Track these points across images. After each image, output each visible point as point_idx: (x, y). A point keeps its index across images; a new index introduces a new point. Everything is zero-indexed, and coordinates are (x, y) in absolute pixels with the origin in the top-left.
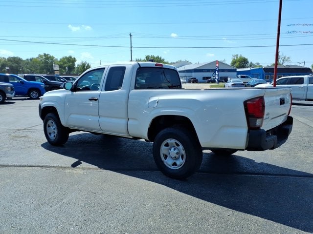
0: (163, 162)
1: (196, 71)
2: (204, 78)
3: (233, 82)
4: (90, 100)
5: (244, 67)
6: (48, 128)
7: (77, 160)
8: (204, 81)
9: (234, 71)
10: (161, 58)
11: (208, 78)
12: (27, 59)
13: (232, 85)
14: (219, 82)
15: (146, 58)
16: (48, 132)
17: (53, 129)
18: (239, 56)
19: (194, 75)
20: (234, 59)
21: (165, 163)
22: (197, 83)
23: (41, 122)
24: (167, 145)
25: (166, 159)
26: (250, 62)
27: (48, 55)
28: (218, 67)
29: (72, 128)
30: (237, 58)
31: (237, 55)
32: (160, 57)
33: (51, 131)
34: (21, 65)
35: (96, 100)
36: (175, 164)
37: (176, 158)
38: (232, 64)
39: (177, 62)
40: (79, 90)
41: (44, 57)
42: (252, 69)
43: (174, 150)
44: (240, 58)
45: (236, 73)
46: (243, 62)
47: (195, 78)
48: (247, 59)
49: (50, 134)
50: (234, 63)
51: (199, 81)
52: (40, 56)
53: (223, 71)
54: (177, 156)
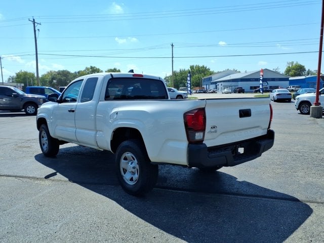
0: (122, 177)
1: (242, 80)
2: (251, 88)
3: (278, 91)
4: (70, 111)
5: (300, 75)
6: (42, 139)
7: (54, 171)
8: (252, 90)
9: (287, 79)
10: (206, 68)
11: (255, 87)
12: (75, 72)
13: (277, 95)
14: (264, 91)
15: (191, 67)
16: (42, 142)
17: (45, 140)
18: (295, 63)
19: (240, 84)
20: (289, 67)
21: (124, 178)
22: (243, 93)
23: (38, 132)
24: (125, 159)
25: (125, 174)
26: (307, 70)
27: (94, 67)
28: (263, 76)
29: (60, 139)
30: (292, 65)
31: (293, 63)
32: (205, 66)
33: (44, 143)
34: (69, 77)
35: (73, 111)
36: (132, 179)
37: (133, 173)
38: (286, 72)
39: (224, 71)
40: (65, 101)
41: (90, 70)
42: (307, 77)
43: (132, 163)
44: (296, 65)
45: (288, 82)
46: (300, 70)
47: (241, 88)
48: (304, 67)
49: (44, 144)
50: (288, 71)
51: (245, 91)
52: (87, 68)
53: (273, 80)
54: (133, 170)
